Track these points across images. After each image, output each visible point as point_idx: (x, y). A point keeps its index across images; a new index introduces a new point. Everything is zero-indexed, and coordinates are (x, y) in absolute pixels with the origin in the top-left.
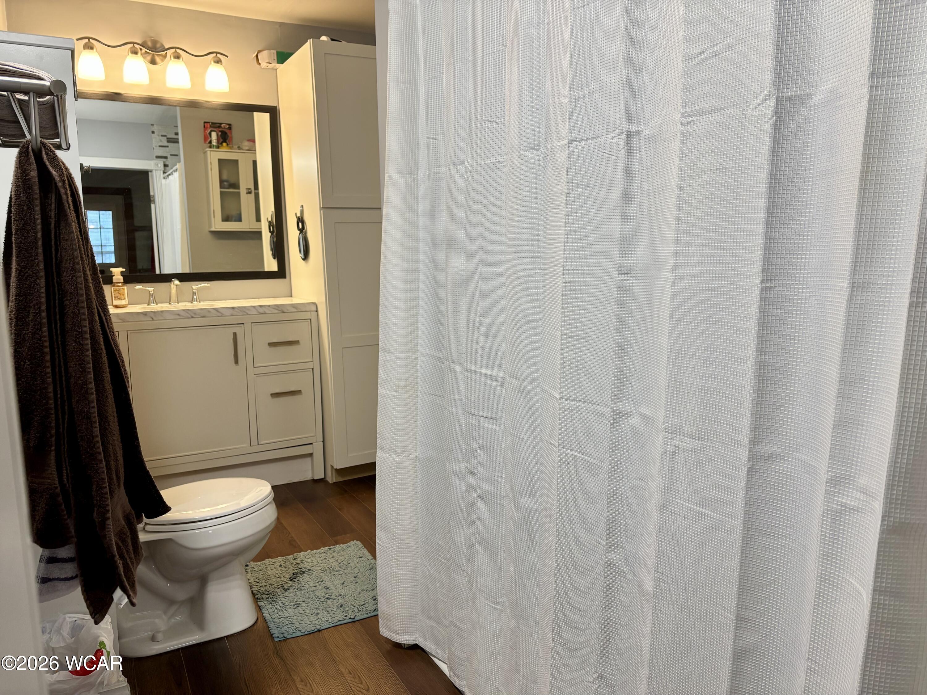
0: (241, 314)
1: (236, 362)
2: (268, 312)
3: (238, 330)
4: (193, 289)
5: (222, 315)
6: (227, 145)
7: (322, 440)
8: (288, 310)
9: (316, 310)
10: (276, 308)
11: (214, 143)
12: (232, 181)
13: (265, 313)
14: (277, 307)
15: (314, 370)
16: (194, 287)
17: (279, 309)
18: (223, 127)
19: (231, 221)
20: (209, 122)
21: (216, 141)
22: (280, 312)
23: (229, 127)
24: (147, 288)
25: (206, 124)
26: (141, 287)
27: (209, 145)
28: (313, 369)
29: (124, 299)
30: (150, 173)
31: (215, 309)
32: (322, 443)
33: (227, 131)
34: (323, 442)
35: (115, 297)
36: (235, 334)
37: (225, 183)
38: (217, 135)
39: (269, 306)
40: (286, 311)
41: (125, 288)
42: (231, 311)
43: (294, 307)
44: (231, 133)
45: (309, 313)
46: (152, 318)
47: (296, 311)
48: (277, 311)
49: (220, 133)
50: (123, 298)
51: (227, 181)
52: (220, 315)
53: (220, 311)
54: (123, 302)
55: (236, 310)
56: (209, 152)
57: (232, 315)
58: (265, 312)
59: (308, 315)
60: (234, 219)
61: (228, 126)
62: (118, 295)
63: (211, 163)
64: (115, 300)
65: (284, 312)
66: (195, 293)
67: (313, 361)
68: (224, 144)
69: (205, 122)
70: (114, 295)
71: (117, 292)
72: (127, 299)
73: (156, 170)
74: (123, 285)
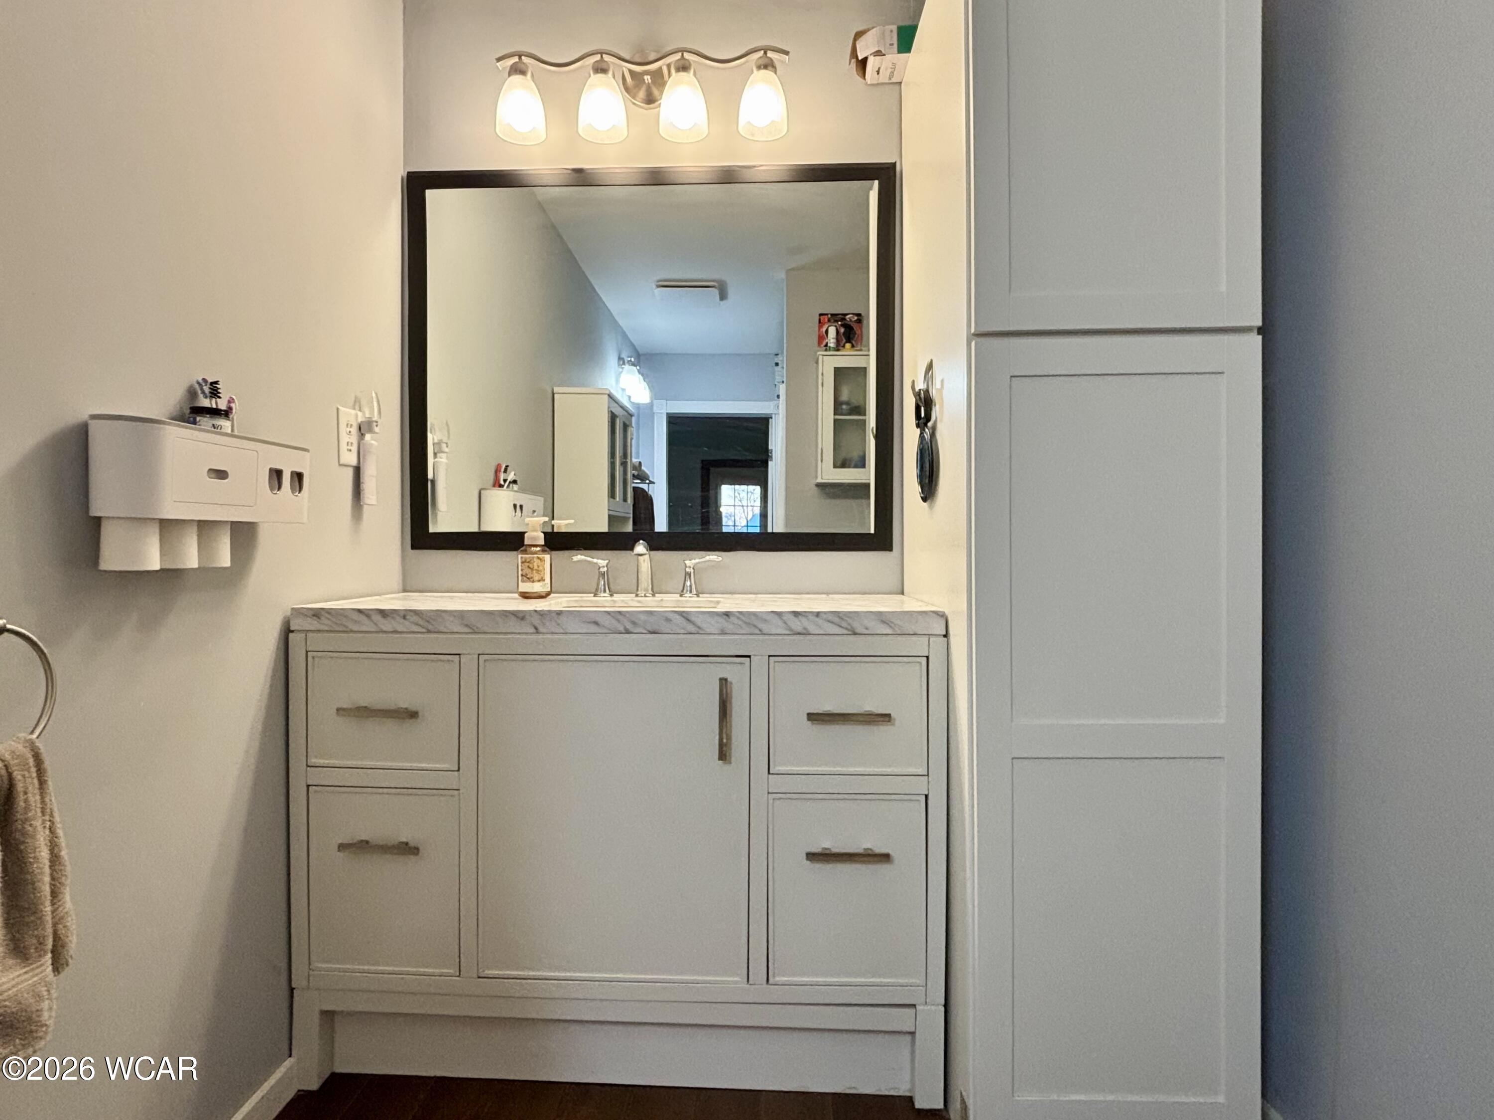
0: (746, 630)
1: (724, 754)
2: (812, 629)
3: (735, 673)
4: (686, 567)
5: (699, 631)
6: (853, 346)
7: (943, 1002)
8: (867, 629)
9: (944, 633)
10: (836, 620)
11: (832, 344)
12: (855, 402)
13: (806, 633)
14: (838, 618)
15: (930, 797)
16: (688, 562)
17: (844, 624)
18: (848, 320)
19: (849, 467)
20: (827, 314)
21: (834, 341)
22: (846, 632)
23: (858, 319)
24: (595, 560)
25: (822, 318)
26: (583, 557)
27: (825, 348)
28: (927, 796)
29: (542, 580)
30: (770, 420)
31: (684, 615)
32: (943, 1009)
33: (855, 326)
34: (946, 1006)
35: (522, 575)
36: (723, 682)
37: (844, 407)
38: (838, 332)
39: (818, 614)
40: (860, 630)
41: (547, 557)
42: (722, 621)
43: (883, 622)
44: (861, 328)
45: (926, 639)
46: (536, 628)
47: (889, 631)
48: (836, 630)
49: (842, 330)
50: (536, 577)
51: (847, 403)
52: (691, 628)
53: (693, 619)
54: (537, 587)
55: (732, 619)
56: (821, 357)
57: (723, 633)
58: (805, 629)
59: (919, 646)
60: (853, 464)
61: (856, 318)
62: (527, 571)
63: (822, 374)
64: (523, 581)
65: (855, 634)
66: (690, 575)
67: (928, 775)
68: (848, 345)
69: (821, 315)
70: (522, 570)
71: (527, 564)
72: (548, 580)
73: (775, 414)
74: (543, 551)
